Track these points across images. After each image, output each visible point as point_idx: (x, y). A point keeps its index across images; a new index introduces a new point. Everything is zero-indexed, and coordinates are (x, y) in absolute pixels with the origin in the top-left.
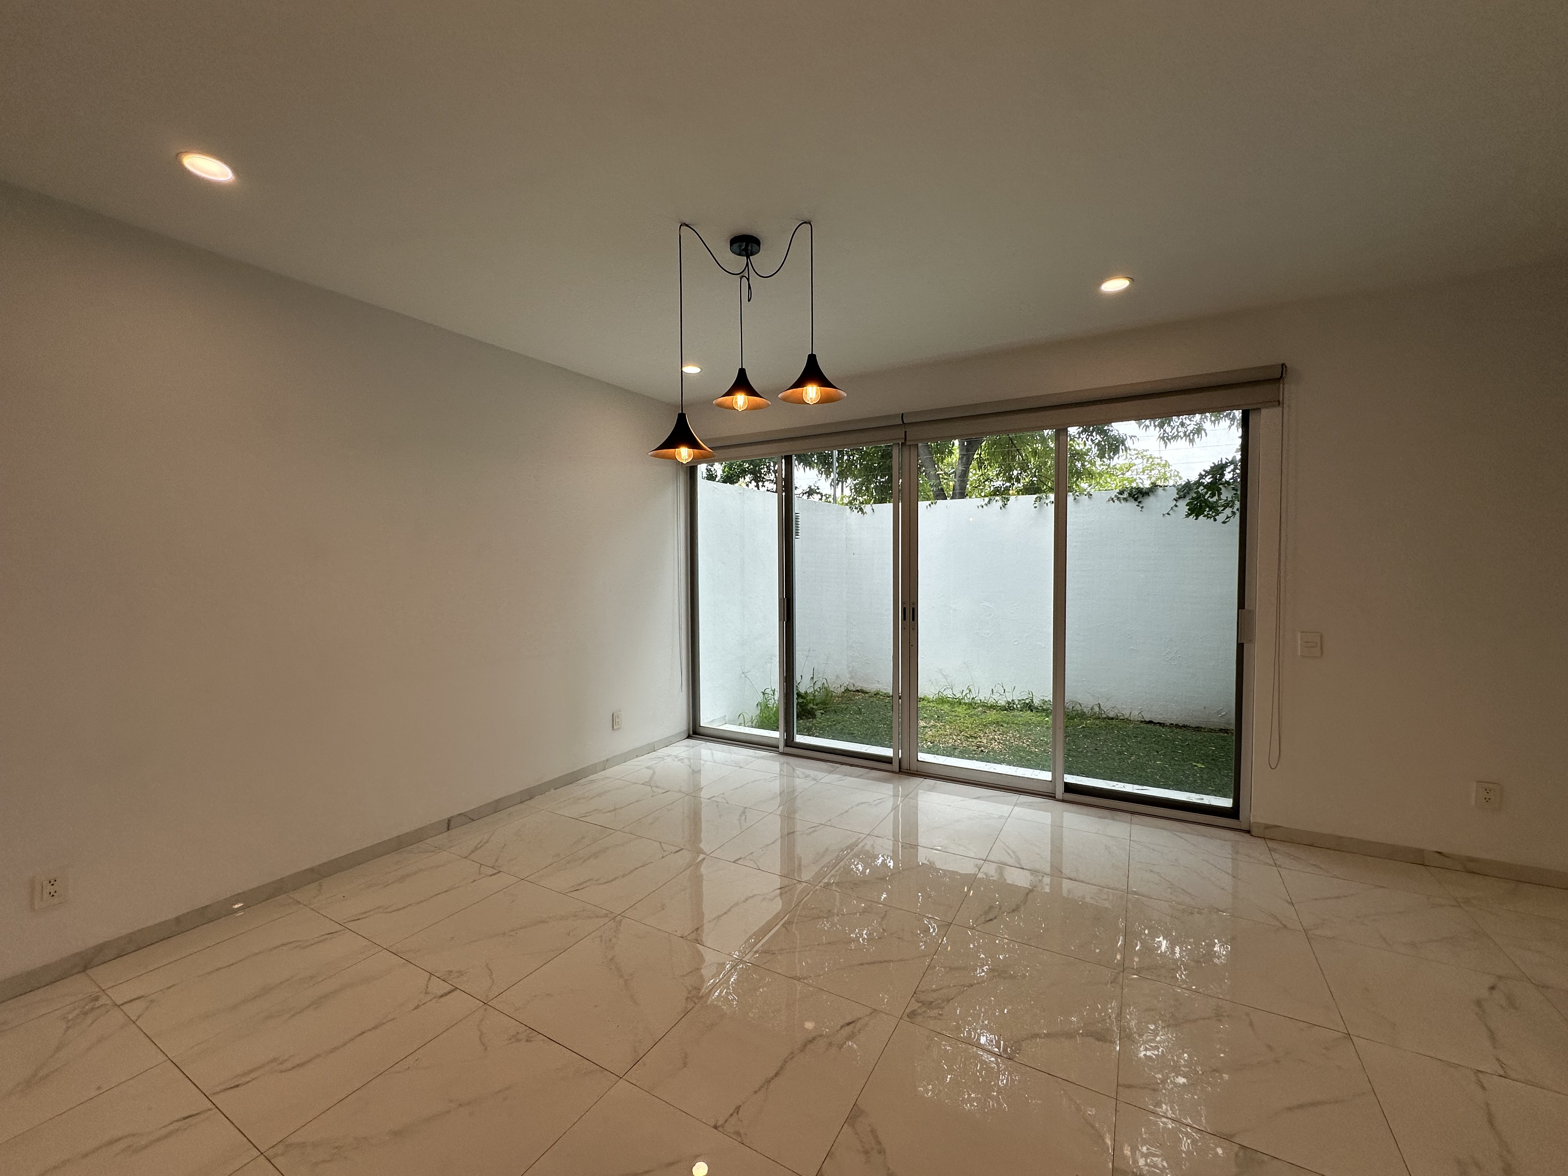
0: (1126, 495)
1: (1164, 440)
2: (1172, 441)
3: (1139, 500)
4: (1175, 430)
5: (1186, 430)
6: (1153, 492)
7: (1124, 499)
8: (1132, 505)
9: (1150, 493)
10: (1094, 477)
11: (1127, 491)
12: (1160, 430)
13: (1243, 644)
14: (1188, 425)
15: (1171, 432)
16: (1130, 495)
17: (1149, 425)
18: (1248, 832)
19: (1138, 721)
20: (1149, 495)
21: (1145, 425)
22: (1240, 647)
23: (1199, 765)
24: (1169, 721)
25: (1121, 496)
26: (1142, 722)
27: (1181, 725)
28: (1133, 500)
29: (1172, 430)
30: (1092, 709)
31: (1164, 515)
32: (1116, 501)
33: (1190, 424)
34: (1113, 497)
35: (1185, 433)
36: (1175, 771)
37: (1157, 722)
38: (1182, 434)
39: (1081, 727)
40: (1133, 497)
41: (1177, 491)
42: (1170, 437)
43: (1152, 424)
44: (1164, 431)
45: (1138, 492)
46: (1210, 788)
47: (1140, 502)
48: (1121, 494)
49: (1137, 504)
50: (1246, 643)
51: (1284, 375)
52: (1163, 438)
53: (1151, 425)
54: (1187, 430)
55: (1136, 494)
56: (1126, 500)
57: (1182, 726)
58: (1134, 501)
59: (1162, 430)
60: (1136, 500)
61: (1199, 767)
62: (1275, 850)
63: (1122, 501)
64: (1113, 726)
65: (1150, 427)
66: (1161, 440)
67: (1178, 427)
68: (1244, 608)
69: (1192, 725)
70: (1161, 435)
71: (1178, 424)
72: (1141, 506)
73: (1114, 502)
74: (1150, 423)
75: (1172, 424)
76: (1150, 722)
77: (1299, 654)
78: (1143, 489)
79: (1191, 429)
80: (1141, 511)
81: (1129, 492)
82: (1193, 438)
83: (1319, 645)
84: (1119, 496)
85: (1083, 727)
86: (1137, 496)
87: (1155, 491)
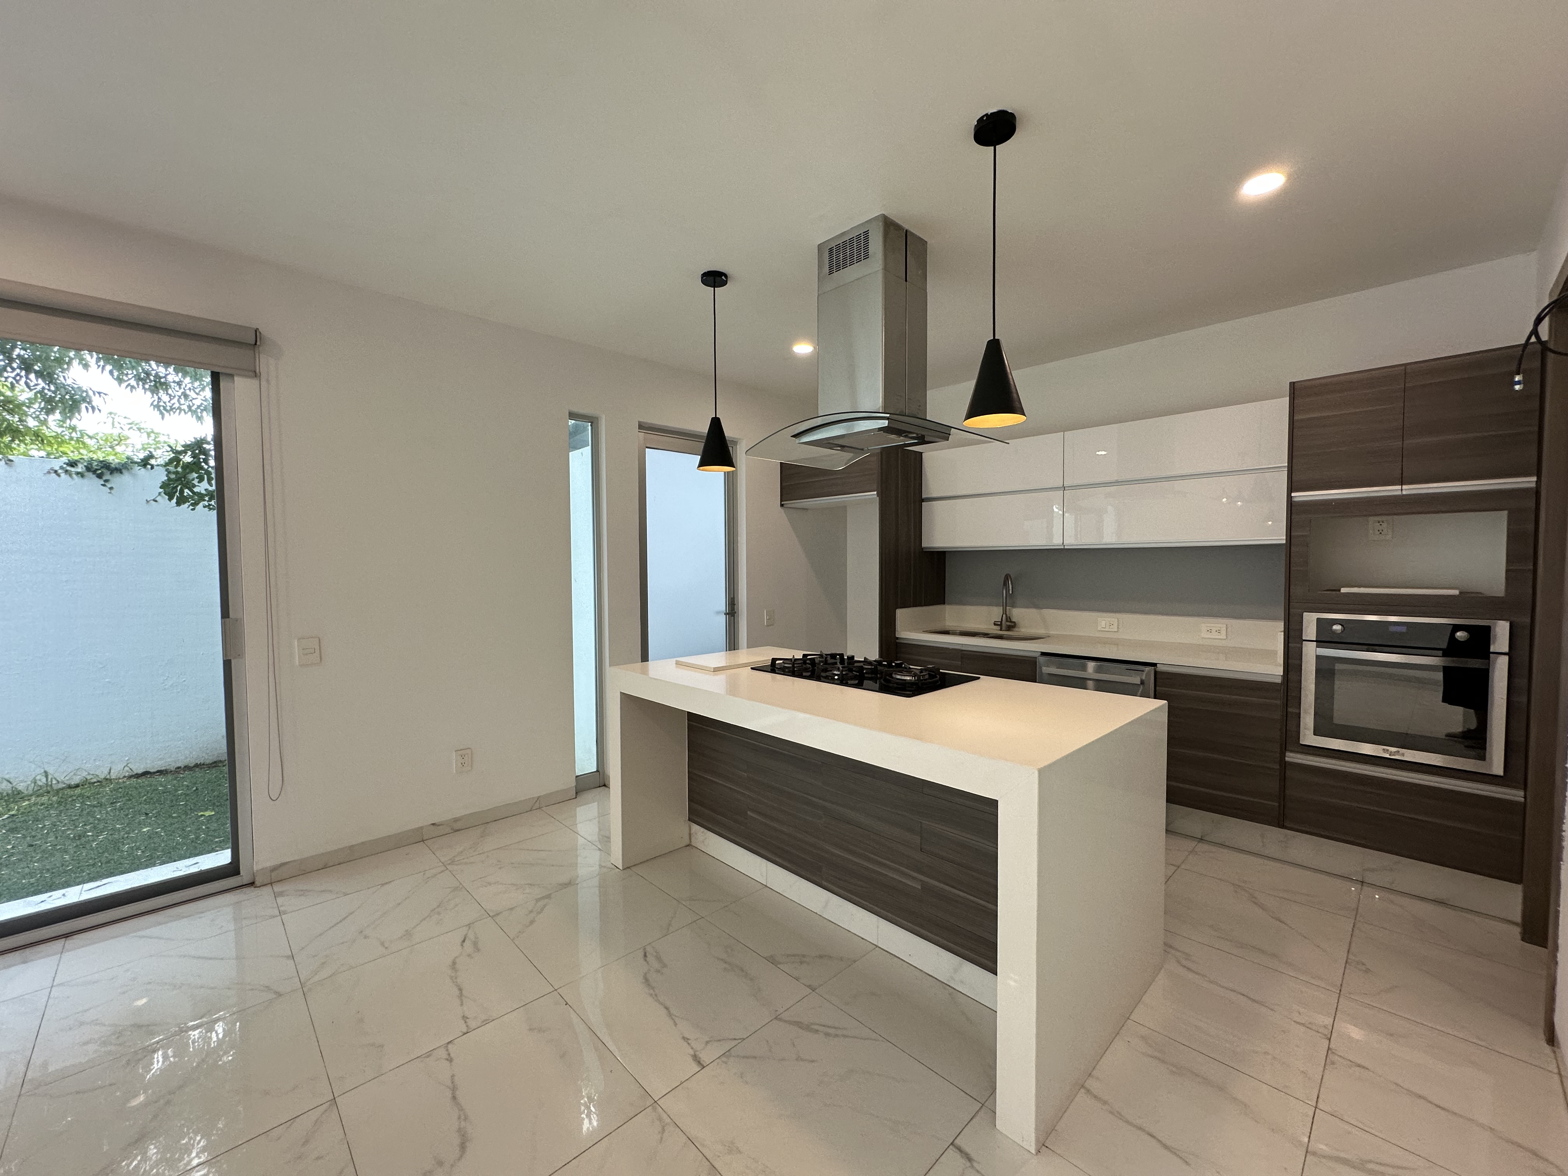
0: (80, 468)
1: (159, 410)
2: (172, 413)
3: (105, 478)
4: (175, 400)
5: (191, 405)
6: (128, 469)
7: (78, 473)
8: (92, 481)
9: (123, 471)
10: (45, 442)
11: (82, 463)
12: (153, 397)
13: (230, 660)
14: (194, 399)
15: (169, 402)
16: (89, 469)
17: (136, 386)
18: (252, 884)
19: (125, 777)
20: (121, 473)
21: (129, 385)
22: (227, 665)
23: (207, 813)
24: (173, 764)
25: (73, 469)
26: (130, 777)
27: (192, 765)
28: (94, 476)
29: (171, 399)
30: (35, 781)
31: (148, 501)
32: (63, 475)
33: (197, 398)
34: (57, 468)
35: (189, 407)
36: (170, 833)
37: (155, 770)
38: (185, 407)
39: (6, 816)
40: (94, 472)
41: (166, 473)
42: (168, 408)
43: (141, 386)
44: (159, 398)
45: (102, 467)
46: (217, 840)
47: (107, 481)
48: (72, 466)
49: (103, 483)
50: (235, 658)
51: (258, 343)
52: (158, 407)
53: (138, 387)
54: (193, 404)
55: (99, 470)
56: (81, 475)
57: (194, 766)
58: (97, 479)
59: (156, 397)
60: (100, 476)
61: (207, 815)
62: (281, 894)
63: (74, 476)
64: (75, 798)
65: (137, 389)
66: (156, 409)
67: (180, 397)
68: (229, 618)
69: (208, 762)
70: (155, 403)
71: (179, 394)
72: (109, 485)
73: (59, 475)
74: (138, 385)
75: (170, 392)
76: (146, 773)
77: (297, 664)
78: (112, 463)
79: (199, 404)
80: (110, 493)
81: (85, 464)
82: (202, 416)
83: (317, 651)
84: (69, 468)
85: (13, 815)
86: (100, 471)
87: (132, 469)
